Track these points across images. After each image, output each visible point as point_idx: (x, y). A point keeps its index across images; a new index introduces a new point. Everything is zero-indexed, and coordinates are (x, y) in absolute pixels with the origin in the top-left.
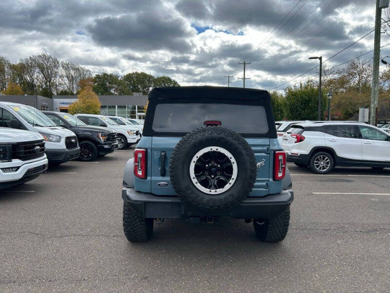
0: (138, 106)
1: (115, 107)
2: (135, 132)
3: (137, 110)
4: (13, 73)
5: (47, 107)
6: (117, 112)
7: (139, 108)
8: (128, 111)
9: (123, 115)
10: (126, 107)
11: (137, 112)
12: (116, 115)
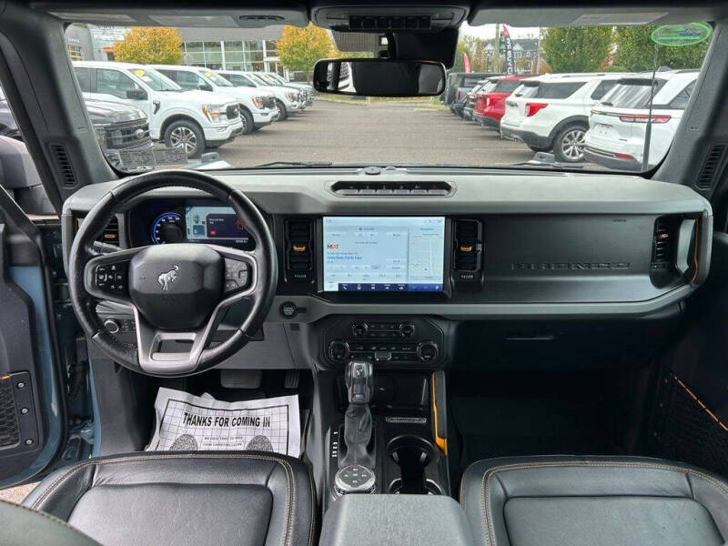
0: (267, 42)
1: (220, 46)
2: (224, 109)
3: (265, 51)
5: (80, 48)
6: (223, 55)
7: (269, 46)
8: (247, 54)
9: (238, 63)
10: (243, 44)
11: (265, 55)
12: (224, 63)
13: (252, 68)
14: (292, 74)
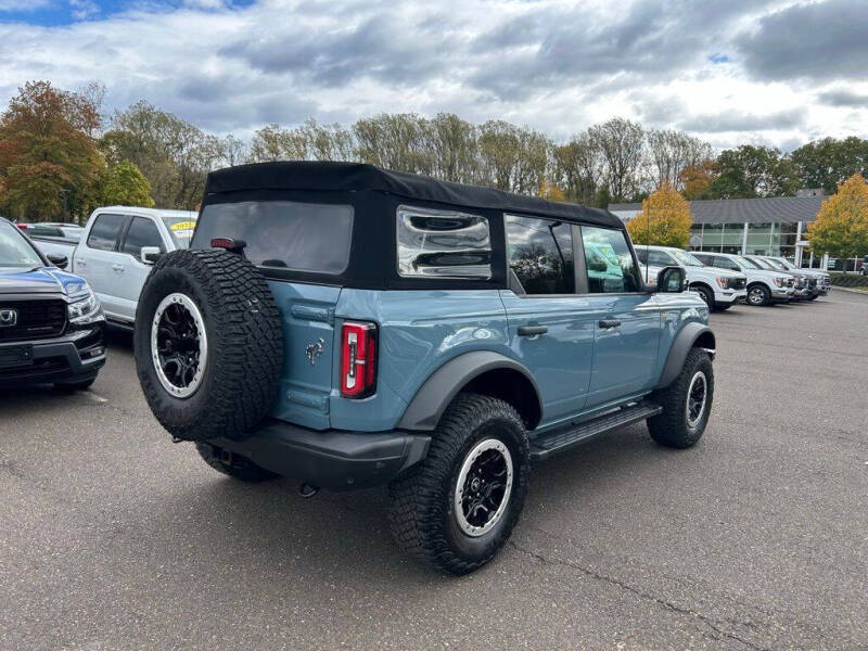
0: (803, 225)
1: (742, 227)
3: (799, 234)
4: (558, 165)
6: (745, 237)
7: (805, 229)
8: (775, 237)
9: (760, 247)
10: (773, 226)
11: (798, 238)
12: (744, 246)
13: (779, 252)
14: (833, 261)
